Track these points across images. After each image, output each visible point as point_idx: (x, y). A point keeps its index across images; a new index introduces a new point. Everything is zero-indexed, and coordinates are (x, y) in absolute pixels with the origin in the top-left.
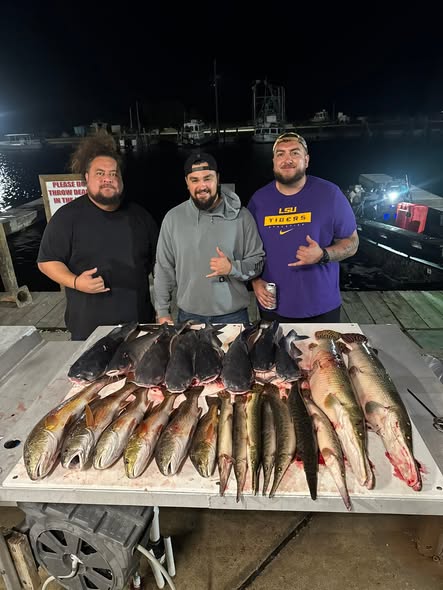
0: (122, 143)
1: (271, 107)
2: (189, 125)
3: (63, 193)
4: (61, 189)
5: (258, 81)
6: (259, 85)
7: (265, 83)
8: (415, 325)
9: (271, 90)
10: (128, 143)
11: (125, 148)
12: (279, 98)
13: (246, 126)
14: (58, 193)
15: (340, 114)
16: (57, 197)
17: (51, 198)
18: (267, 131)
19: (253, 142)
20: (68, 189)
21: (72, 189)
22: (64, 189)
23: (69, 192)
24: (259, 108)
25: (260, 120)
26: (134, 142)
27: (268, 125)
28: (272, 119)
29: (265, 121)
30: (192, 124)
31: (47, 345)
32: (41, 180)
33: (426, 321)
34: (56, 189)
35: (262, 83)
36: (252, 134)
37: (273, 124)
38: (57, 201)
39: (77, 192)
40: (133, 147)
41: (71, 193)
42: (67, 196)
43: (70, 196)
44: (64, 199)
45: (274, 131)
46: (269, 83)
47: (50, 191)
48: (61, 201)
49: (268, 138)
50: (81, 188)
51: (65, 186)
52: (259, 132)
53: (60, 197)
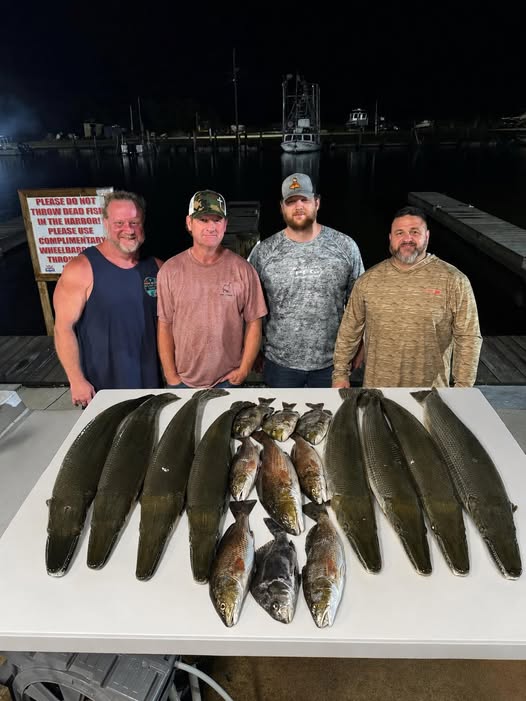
0: (124, 149)
1: (303, 108)
3: (50, 212)
4: (46, 207)
5: (289, 76)
6: (289, 81)
7: (298, 79)
9: (304, 87)
11: (128, 155)
12: (312, 96)
13: (268, 130)
14: (39, 212)
17: (34, 219)
18: (299, 137)
20: (57, 207)
21: (61, 207)
22: (52, 207)
23: (57, 212)
24: (289, 108)
25: (290, 125)
26: (140, 149)
27: (301, 130)
28: (304, 123)
29: (295, 125)
31: (32, 415)
32: (20, 195)
34: (41, 207)
35: (294, 78)
36: (280, 140)
37: (306, 130)
38: (42, 222)
39: (67, 212)
40: (138, 154)
41: (60, 213)
42: (53, 216)
43: (58, 217)
44: (50, 220)
45: (307, 138)
46: (301, 79)
47: (33, 210)
48: (47, 222)
49: (301, 146)
50: (73, 206)
51: (52, 203)
52: (289, 138)
53: (46, 217)
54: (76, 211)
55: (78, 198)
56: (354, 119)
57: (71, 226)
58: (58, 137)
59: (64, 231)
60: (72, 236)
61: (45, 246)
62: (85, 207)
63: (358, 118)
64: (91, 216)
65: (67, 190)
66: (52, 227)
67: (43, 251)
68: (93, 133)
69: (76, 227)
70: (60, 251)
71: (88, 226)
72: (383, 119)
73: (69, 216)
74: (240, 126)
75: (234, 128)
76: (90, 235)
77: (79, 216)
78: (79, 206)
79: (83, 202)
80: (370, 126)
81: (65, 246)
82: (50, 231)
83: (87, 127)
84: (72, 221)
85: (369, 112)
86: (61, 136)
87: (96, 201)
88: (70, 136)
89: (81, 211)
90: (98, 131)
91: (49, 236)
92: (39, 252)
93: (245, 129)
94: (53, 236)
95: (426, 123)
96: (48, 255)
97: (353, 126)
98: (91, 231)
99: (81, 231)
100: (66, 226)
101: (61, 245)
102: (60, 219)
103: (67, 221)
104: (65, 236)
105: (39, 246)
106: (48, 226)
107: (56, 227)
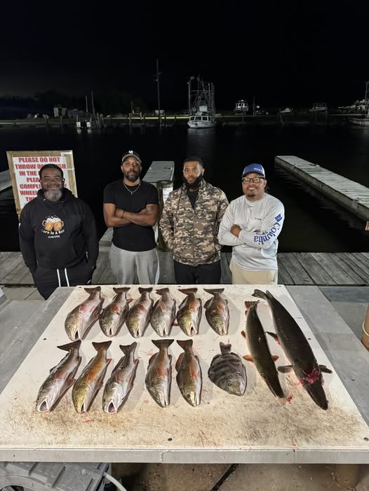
1: (203, 99)
3: (28, 167)
4: (26, 164)
5: (192, 78)
6: (193, 81)
7: (198, 79)
9: (203, 85)
10: (84, 124)
11: (81, 128)
12: (209, 92)
13: (182, 114)
14: (21, 167)
16: (23, 170)
17: (17, 171)
18: (199, 118)
19: (188, 127)
20: (33, 163)
21: (36, 163)
22: (30, 163)
23: (33, 167)
24: (193, 99)
25: (194, 110)
26: (89, 124)
27: (201, 114)
28: (203, 109)
29: (197, 110)
31: (11, 304)
32: (8, 156)
34: (22, 163)
35: (196, 79)
36: (188, 120)
37: (204, 113)
38: (22, 174)
40: (88, 128)
41: (35, 168)
42: (31, 170)
43: (33, 170)
44: (28, 172)
45: (205, 119)
46: (201, 80)
47: (16, 165)
48: (26, 173)
49: (200, 124)
51: (30, 161)
52: (192, 119)
53: (26, 170)
55: (48, 158)
56: (239, 107)
58: (36, 116)
61: (24, 190)
63: (241, 106)
65: (40, 152)
66: (30, 177)
67: (22, 193)
68: (60, 114)
70: (34, 193)
72: (258, 107)
74: (161, 111)
75: (157, 112)
79: (51, 160)
80: (250, 112)
82: (28, 179)
83: (56, 110)
85: (249, 103)
86: (38, 116)
87: (60, 160)
88: (44, 116)
90: (63, 113)
91: (27, 183)
92: (19, 193)
93: (164, 113)
94: (30, 183)
95: (288, 110)
96: (26, 196)
97: (239, 112)
101: (36, 189)
102: (35, 172)
105: (19, 189)
106: (27, 176)
107: (32, 177)
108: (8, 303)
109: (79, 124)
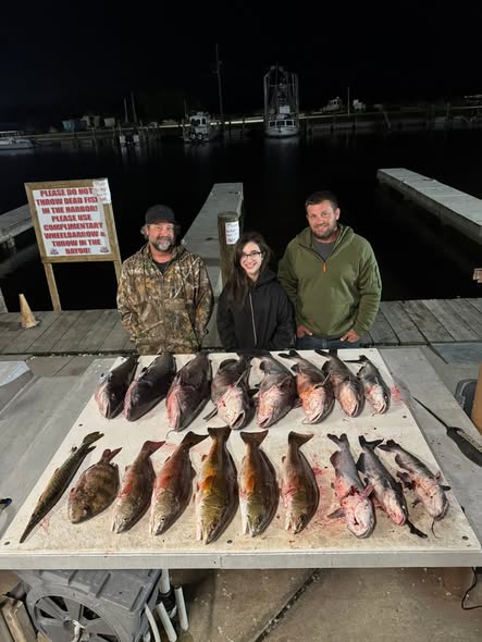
1: (283, 96)
2: (196, 118)
3: (52, 202)
4: (49, 198)
5: (273, 68)
6: (273, 72)
7: (281, 69)
8: (440, 338)
10: (129, 139)
11: (126, 145)
12: (291, 85)
13: (252, 115)
14: (43, 202)
15: (356, 102)
16: (46, 207)
17: (39, 208)
19: (266, 136)
20: (59, 197)
21: (63, 197)
22: (54, 197)
23: (59, 202)
24: (271, 96)
25: (272, 111)
26: (136, 138)
27: (282, 117)
28: (285, 110)
29: (277, 112)
30: (199, 117)
31: (39, 381)
32: (27, 188)
33: (451, 332)
34: (45, 197)
35: (277, 70)
36: (265, 125)
37: (289, 116)
38: (46, 211)
39: (67, 201)
40: (134, 144)
41: (61, 203)
42: (56, 206)
43: (60, 206)
44: (53, 209)
45: (289, 123)
46: (285, 70)
47: (38, 200)
48: (51, 211)
50: (72, 196)
51: (54, 194)
52: (273, 124)
53: (49, 206)
54: (75, 201)
55: (77, 189)
57: (71, 214)
59: (65, 218)
60: (73, 222)
61: (50, 232)
62: (83, 196)
64: (89, 204)
65: (67, 182)
66: (56, 215)
67: (48, 236)
68: (92, 125)
69: (76, 214)
70: (62, 235)
71: (86, 213)
73: (70, 205)
76: (88, 222)
77: (79, 205)
78: (78, 196)
79: (81, 192)
81: (67, 231)
82: (53, 218)
83: (86, 119)
84: (72, 210)
89: (80, 201)
90: (96, 124)
91: (53, 224)
92: (44, 237)
94: (56, 223)
96: (53, 240)
98: (89, 218)
99: (81, 218)
100: (67, 214)
101: (64, 231)
102: (62, 208)
103: (68, 209)
104: (66, 223)
105: (43, 231)
106: (52, 214)
107: (59, 215)
108: (36, 380)
109: (122, 139)
